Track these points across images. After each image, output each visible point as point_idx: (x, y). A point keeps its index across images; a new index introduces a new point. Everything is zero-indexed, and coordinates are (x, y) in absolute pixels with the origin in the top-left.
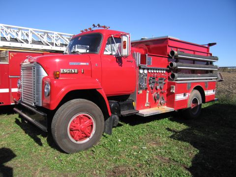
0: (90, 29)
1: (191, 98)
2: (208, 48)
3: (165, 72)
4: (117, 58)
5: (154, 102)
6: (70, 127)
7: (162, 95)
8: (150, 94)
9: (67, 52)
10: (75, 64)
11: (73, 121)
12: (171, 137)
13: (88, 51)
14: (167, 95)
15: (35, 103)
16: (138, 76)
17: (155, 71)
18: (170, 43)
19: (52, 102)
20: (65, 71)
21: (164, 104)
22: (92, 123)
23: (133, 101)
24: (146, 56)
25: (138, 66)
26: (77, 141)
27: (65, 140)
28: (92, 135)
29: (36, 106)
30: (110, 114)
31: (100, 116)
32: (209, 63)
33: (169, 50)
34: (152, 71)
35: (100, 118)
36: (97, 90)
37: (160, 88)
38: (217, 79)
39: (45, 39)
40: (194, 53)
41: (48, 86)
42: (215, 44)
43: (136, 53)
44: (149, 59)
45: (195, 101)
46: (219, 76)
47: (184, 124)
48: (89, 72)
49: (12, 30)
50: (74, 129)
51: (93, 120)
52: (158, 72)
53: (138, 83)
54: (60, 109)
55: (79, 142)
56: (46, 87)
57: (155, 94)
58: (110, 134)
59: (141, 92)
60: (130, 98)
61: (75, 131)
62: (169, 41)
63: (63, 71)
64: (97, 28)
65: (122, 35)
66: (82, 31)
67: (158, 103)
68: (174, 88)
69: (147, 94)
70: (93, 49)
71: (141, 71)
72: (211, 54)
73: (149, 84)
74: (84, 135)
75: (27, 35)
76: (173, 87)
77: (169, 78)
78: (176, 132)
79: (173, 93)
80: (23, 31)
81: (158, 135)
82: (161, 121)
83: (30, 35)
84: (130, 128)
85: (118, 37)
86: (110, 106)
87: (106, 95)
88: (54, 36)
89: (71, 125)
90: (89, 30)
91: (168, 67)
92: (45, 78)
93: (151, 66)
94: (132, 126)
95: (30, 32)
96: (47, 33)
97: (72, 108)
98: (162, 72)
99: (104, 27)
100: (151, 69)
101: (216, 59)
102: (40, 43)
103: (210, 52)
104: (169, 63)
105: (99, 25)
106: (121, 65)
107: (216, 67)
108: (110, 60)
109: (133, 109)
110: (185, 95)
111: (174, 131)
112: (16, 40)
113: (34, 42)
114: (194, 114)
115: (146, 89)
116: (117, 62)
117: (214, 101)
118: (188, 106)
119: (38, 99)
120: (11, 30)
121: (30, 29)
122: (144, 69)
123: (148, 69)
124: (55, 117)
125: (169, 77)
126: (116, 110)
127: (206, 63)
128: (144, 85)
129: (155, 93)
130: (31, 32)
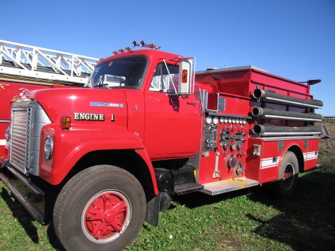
0: (128, 49)
1: (283, 164)
2: (307, 88)
3: (245, 122)
4: (170, 97)
5: (227, 170)
6: (86, 214)
7: (240, 160)
8: (221, 157)
9: (90, 85)
10: (99, 105)
11: (93, 205)
12: (257, 231)
13: (123, 85)
14: (247, 160)
15: (27, 169)
16: (204, 129)
17: (230, 121)
18: (254, 77)
19: (55, 171)
20: (83, 116)
21: (242, 174)
22: (126, 208)
23: (194, 169)
24: (217, 95)
25: (203, 111)
26: (97, 239)
27: (76, 239)
28: (124, 228)
29: (29, 174)
30: (156, 192)
31: (140, 195)
32: (309, 110)
33: (252, 88)
34: (226, 121)
35: (139, 198)
36: (136, 151)
37: (237, 147)
38: (319, 135)
39: (58, 65)
40: (288, 95)
41: (50, 142)
42: (318, 81)
43: (202, 92)
44: (222, 101)
45: (289, 169)
46: (323, 130)
47: (274, 207)
48: (123, 120)
49: (6, 48)
50: (93, 218)
51: (127, 204)
52: (234, 122)
53: (202, 140)
54: (70, 182)
55: (101, 241)
56: (47, 142)
57: (228, 158)
58: (156, 225)
59: (207, 154)
60: (189, 163)
61: (95, 222)
62: (253, 74)
63: (79, 116)
64: (140, 48)
65: (181, 60)
66: (115, 53)
67: (232, 172)
68: (259, 149)
69: (217, 158)
70: (132, 82)
71: (209, 120)
72: (312, 97)
73: (220, 142)
74: (109, 228)
75: (31, 57)
76: (257, 147)
77: (251, 133)
78: (264, 223)
79: (257, 157)
80: (24, 51)
81: (234, 226)
82: (235, 200)
83: (35, 57)
84: (188, 212)
85: (174, 63)
86: (157, 177)
87: (151, 159)
88: (73, 60)
89: (88, 211)
90: (127, 51)
91: (250, 114)
92: (46, 127)
93: (225, 112)
94: (191, 208)
95: (34, 52)
96: (62, 55)
97: (92, 181)
98: (241, 122)
99: (152, 46)
100: (224, 117)
101: (320, 104)
102: (50, 70)
103: (311, 93)
104: (252, 108)
105: (143, 43)
106: (177, 110)
107: (319, 117)
108: (158, 100)
109: (195, 181)
110: (274, 160)
111: (259, 220)
112: (12, 64)
113: (40, 68)
114: (288, 189)
115: (216, 149)
116: (171, 104)
117: (316, 168)
118: (279, 178)
119: (33, 162)
120: (4, 49)
121: (36, 48)
122: (213, 117)
123: (219, 118)
124: (60, 196)
125: (250, 131)
126: (167, 185)
127: (304, 110)
128: (213, 142)
129: (229, 156)
130: (36, 52)
